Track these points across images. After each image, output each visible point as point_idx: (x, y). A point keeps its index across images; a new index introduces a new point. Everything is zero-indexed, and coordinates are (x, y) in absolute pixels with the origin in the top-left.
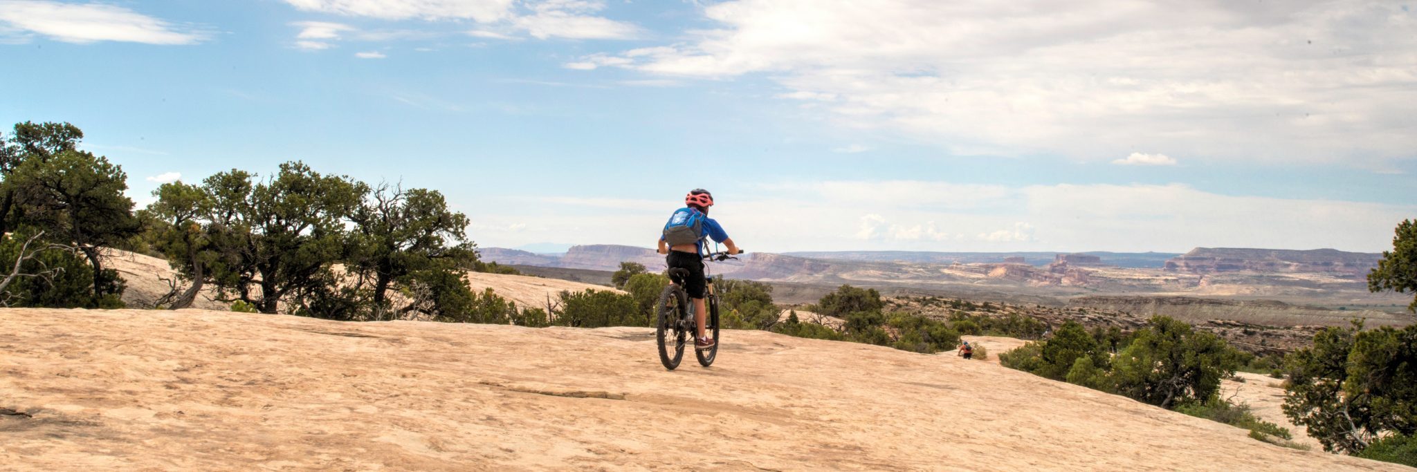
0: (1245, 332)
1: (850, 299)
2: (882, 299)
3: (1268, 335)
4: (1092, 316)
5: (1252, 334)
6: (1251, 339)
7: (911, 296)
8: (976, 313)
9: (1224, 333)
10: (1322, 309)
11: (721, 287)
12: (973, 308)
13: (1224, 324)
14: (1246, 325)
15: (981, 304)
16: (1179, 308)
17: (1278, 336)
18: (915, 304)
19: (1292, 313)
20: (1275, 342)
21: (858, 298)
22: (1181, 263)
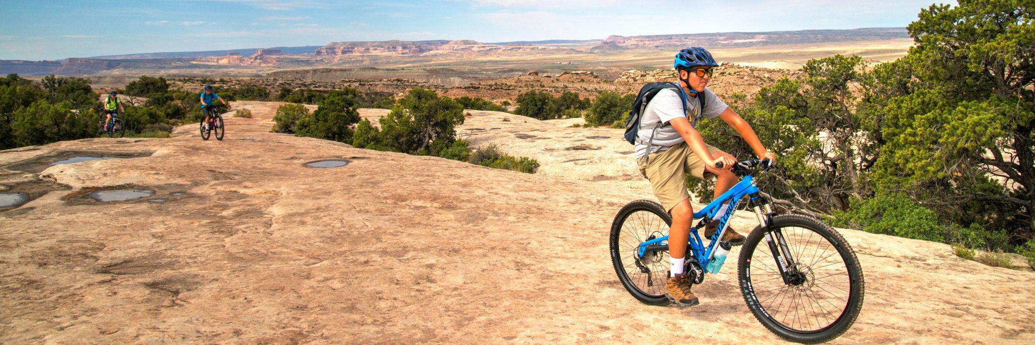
0: (360, 84)
1: (147, 84)
2: (168, 82)
3: (371, 85)
4: (281, 82)
5: (364, 85)
6: (363, 87)
7: (177, 78)
8: (216, 85)
9: (350, 86)
10: (394, 70)
11: (54, 83)
12: (214, 82)
13: (350, 81)
14: (360, 81)
15: (218, 80)
16: (325, 74)
17: (376, 85)
18: (179, 83)
19: (380, 73)
20: (374, 88)
21: (152, 83)
22: (324, 51)
